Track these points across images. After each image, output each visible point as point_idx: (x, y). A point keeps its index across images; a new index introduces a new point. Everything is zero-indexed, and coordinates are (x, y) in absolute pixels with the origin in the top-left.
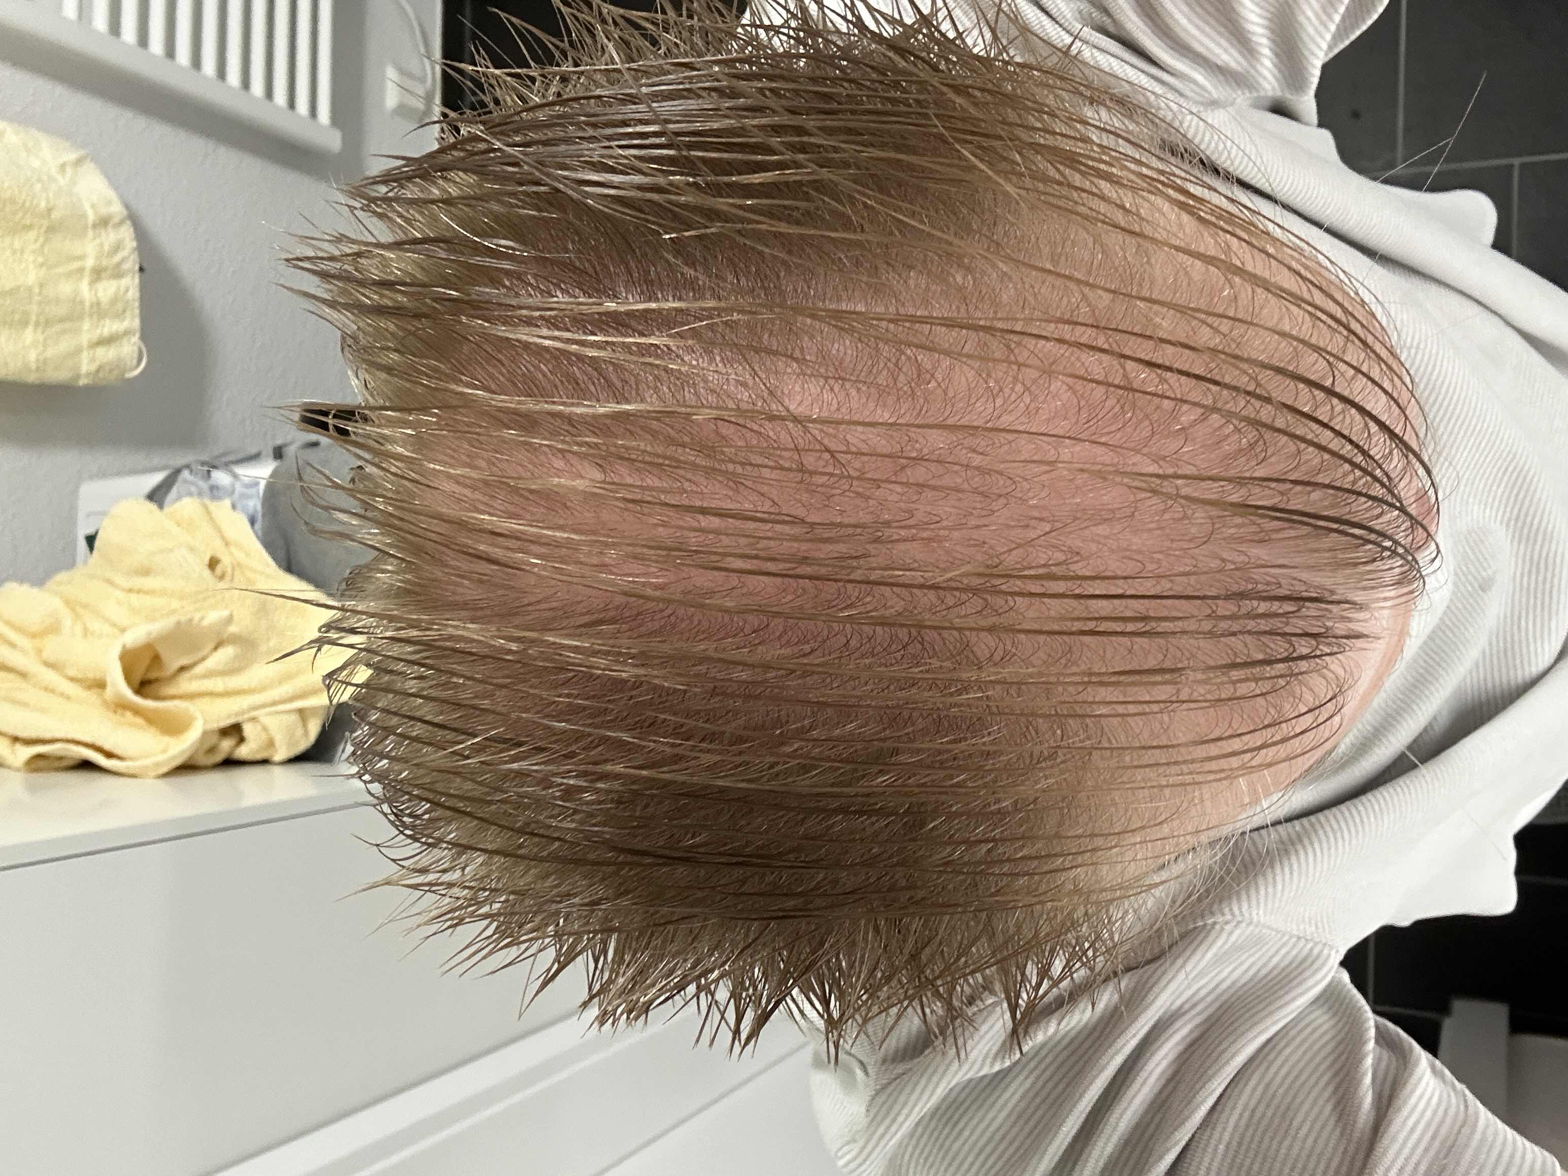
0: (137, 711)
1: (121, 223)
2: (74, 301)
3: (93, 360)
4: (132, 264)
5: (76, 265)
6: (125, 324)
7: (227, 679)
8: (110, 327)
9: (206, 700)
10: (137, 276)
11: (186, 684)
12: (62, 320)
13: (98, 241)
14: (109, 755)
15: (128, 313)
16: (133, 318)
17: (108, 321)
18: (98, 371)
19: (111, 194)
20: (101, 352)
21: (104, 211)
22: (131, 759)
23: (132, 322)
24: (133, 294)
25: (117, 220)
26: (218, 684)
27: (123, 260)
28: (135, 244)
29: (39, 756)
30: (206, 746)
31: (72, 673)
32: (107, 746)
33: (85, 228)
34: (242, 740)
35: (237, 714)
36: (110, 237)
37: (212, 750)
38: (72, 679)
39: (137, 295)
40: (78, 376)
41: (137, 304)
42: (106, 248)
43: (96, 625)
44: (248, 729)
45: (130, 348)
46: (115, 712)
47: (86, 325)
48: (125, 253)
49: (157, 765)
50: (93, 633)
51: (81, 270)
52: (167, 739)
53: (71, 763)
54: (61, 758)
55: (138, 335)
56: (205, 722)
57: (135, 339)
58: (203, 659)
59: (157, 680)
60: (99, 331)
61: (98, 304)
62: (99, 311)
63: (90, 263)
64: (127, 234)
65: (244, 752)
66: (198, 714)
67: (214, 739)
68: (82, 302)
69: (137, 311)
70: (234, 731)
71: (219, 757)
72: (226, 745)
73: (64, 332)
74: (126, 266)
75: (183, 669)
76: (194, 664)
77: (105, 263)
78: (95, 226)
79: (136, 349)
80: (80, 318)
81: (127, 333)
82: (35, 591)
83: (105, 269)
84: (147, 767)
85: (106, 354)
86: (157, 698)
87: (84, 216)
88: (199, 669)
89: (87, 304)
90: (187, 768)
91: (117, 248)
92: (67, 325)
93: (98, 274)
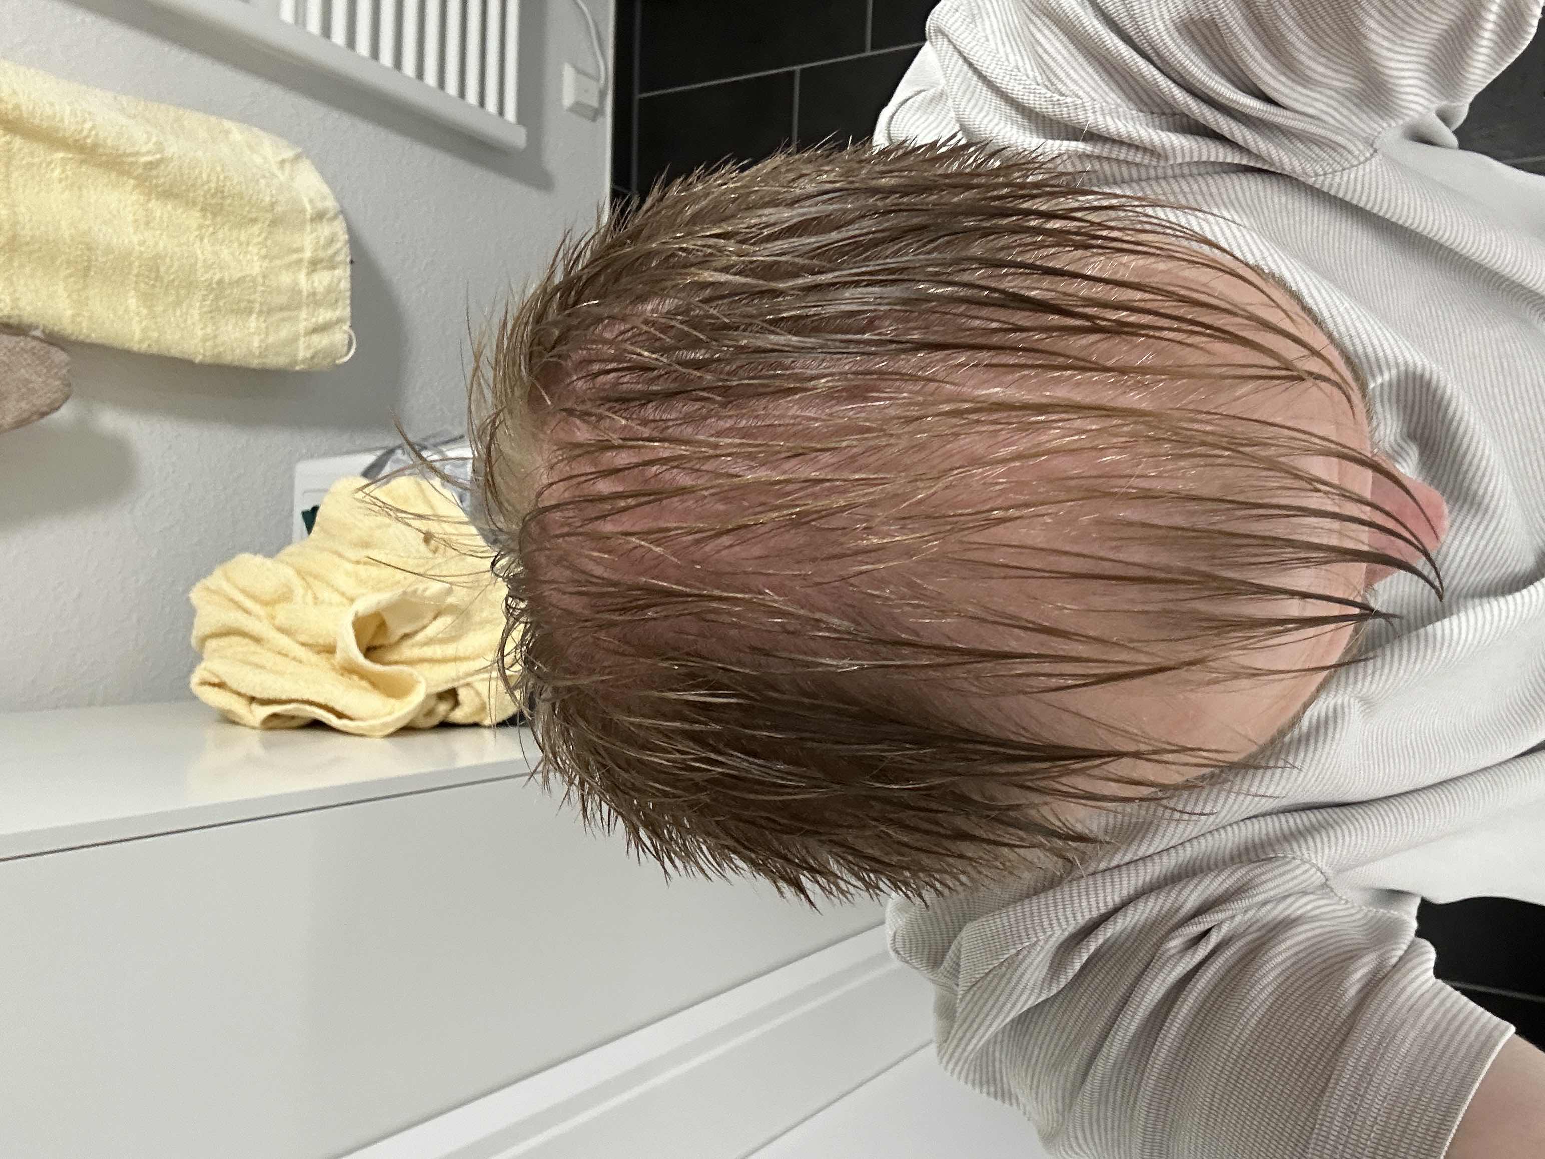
0: (363, 675)
1: (335, 217)
2: (293, 289)
3: (308, 347)
4: (344, 256)
5: (295, 256)
6: (338, 313)
7: (445, 647)
8: (325, 315)
9: (426, 665)
10: (348, 268)
11: (408, 651)
12: (281, 309)
13: (314, 235)
14: (340, 715)
15: (340, 303)
16: (344, 308)
17: (321, 310)
18: (312, 358)
19: (325, 189)
20: (315, 338)
21: (320, 205)
22: (361, 719)
23: (344, 311)
24: (345, 285)
25: (331, 214)
26: (437, 651)
27: (336, 254)
28: (347, 237)
29: (275, 716)
30: (425, 710)
31: (304, 638)
32: (338, 707)
33: (303, 223)
34: (456, 704)
35: (454, 680)
36: (325, 230)
37: (430, 713)
38: (303, 644)
39: (348, 286)
40: (296, 363)
41: (348, 294)
42: (322, 242)
43: (326, 594)
44: (463, 694)
45: (340, 336)
46: (342, 675)
47: (303, 314)
48: (339, 245)
49: (385, 725)
50: (323, 602)
51: (300, 261)
52: (392, 701)
53: (301, 722)
54: (293, 717)
55: (348, 323)
56: (428, 687)
57: (346, 327)
58: (424, 627)
59: (381, 647)
60: (314, 320)
61: (314, 294)
62: (315, 300)
63: (308, 255)
64: (339, 228)
65: (458, 715)
66: (421, 679)
67: (433, 702)
68: (300, 292)
69: (348, 302)
70: (451, 695)
71: (435, 721)
72: (443, 708)
73: (283, 320)
74: (339, 258)
75: (406, 636)
76: (416, 633)
77: (321, 254)
78: (312, 220)
79: (346, 336)
80: (298, 307)
81: (339, 321)
82: (269, 562)
83: (321, 261)
84: (373, 728)
85: (321, 341)
86: (384, 663)
87: (303, 211)
88: (420, 637)
89: (305, 294)
90: (408, 729)
91: (331, 241)
92: (285, 314)
93: (315, 265)
